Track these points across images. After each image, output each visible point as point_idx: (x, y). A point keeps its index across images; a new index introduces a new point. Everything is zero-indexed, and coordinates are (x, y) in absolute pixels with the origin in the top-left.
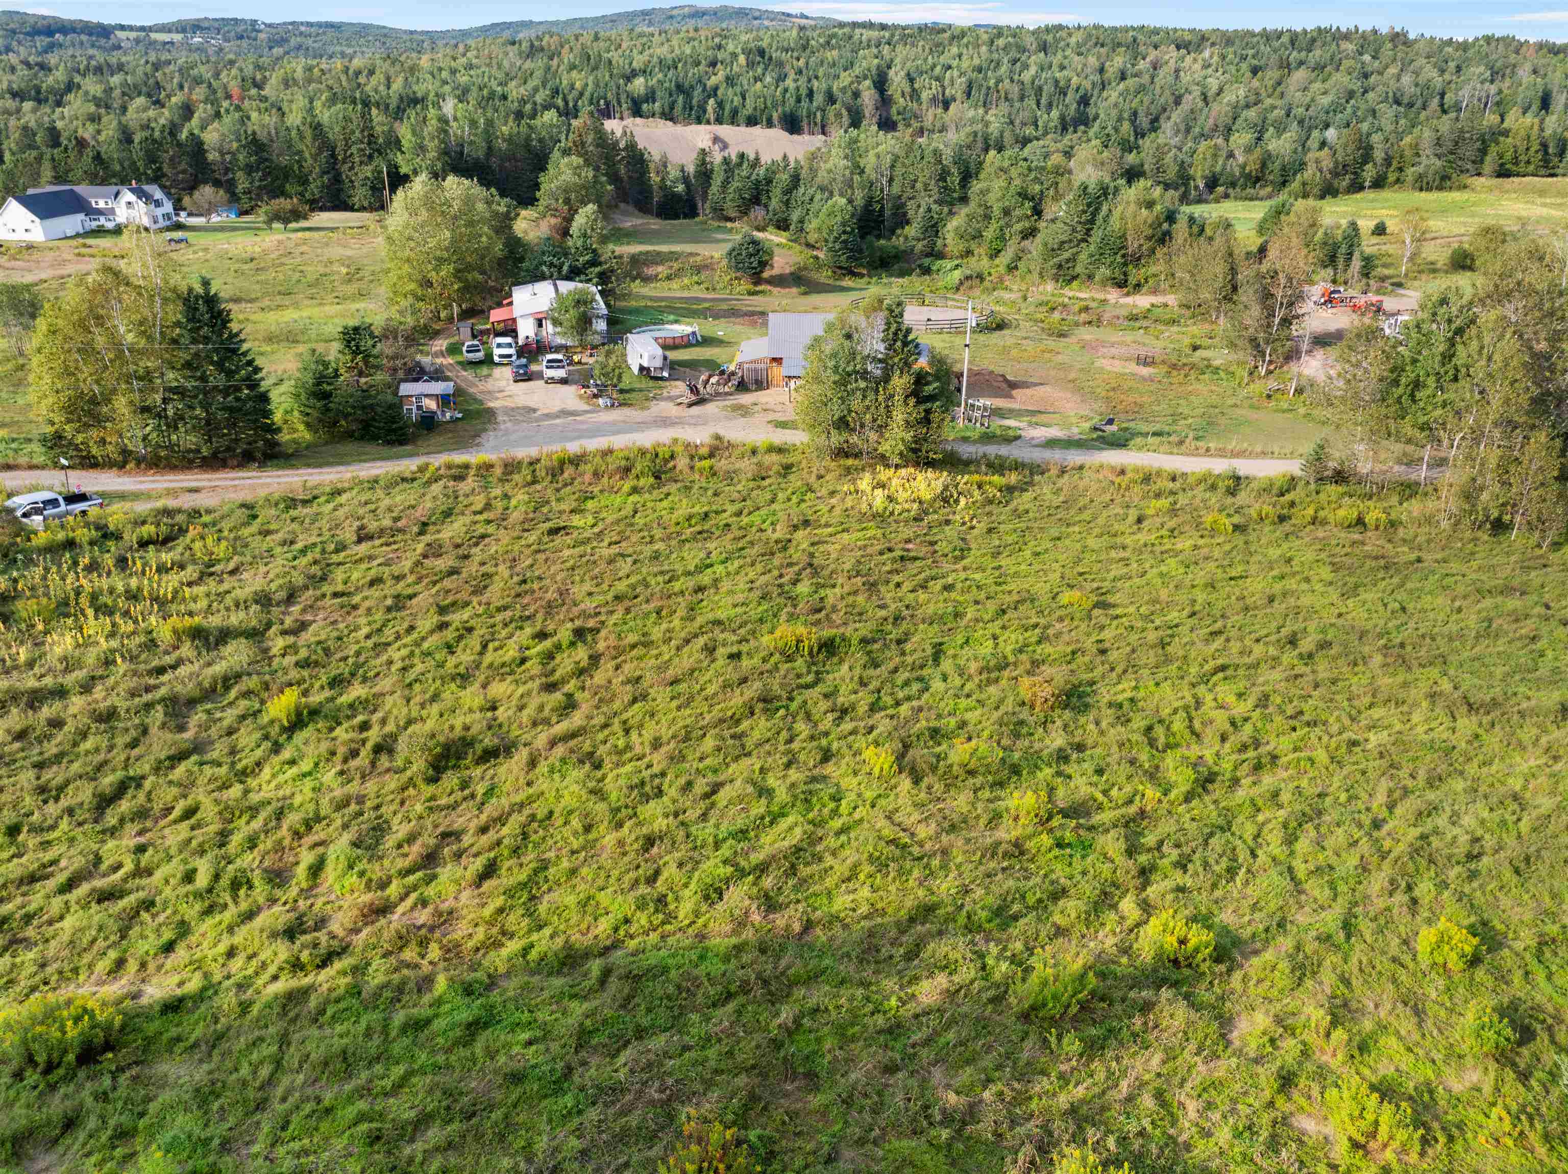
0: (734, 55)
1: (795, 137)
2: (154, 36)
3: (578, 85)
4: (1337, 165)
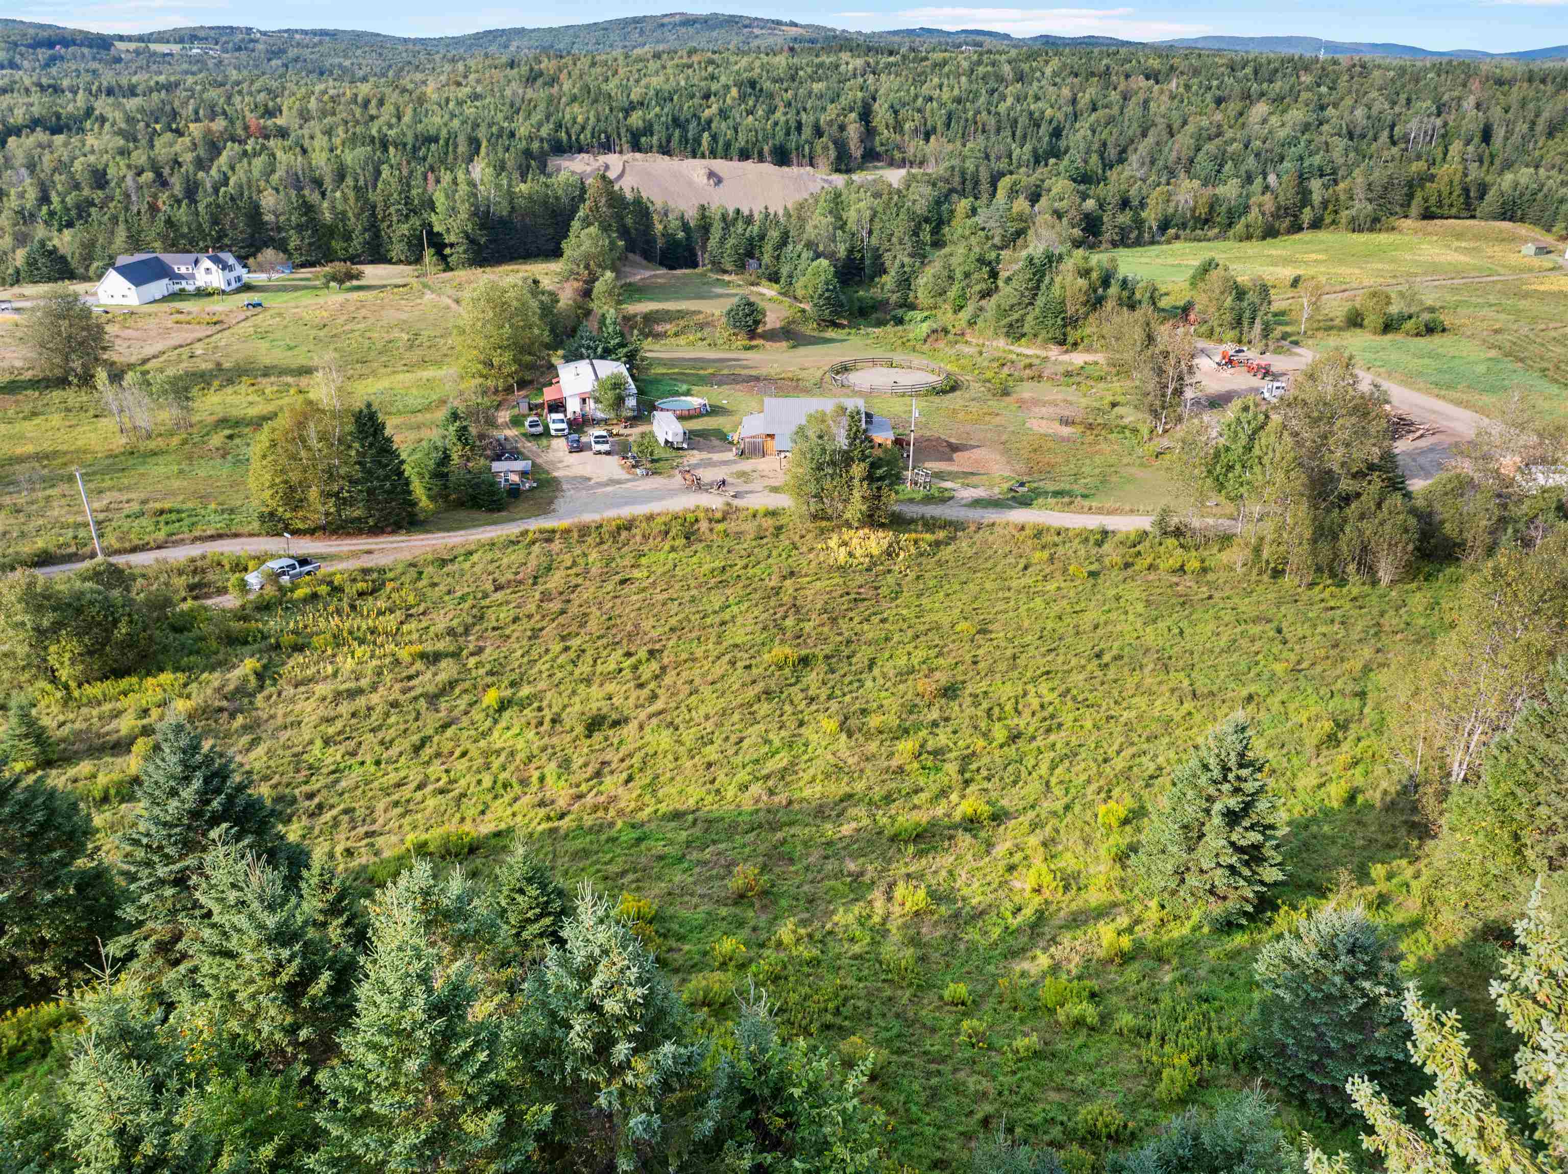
0: (727, 88)
1: (785, 169)
2: (153, 47)
3: (580, 119)
4: (1279, 208)
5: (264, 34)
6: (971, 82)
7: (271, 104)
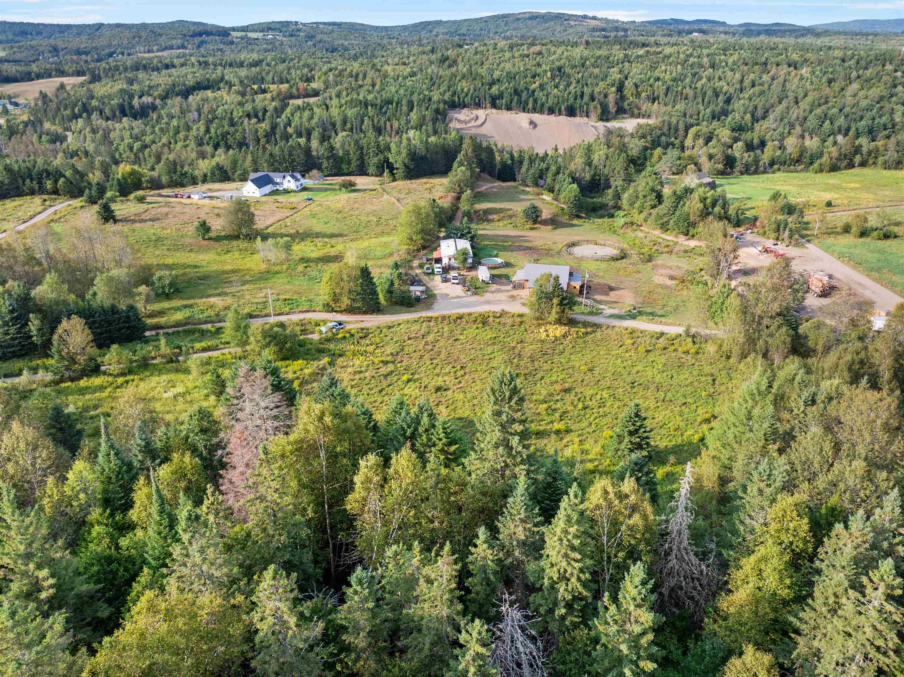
0: (545, 71)
1: (572, 119)
2: (249, 34)
3: (466, 90)
4: (840, 155)
5: (304, 25)
6: (683, 69)
7: (309, 75)
